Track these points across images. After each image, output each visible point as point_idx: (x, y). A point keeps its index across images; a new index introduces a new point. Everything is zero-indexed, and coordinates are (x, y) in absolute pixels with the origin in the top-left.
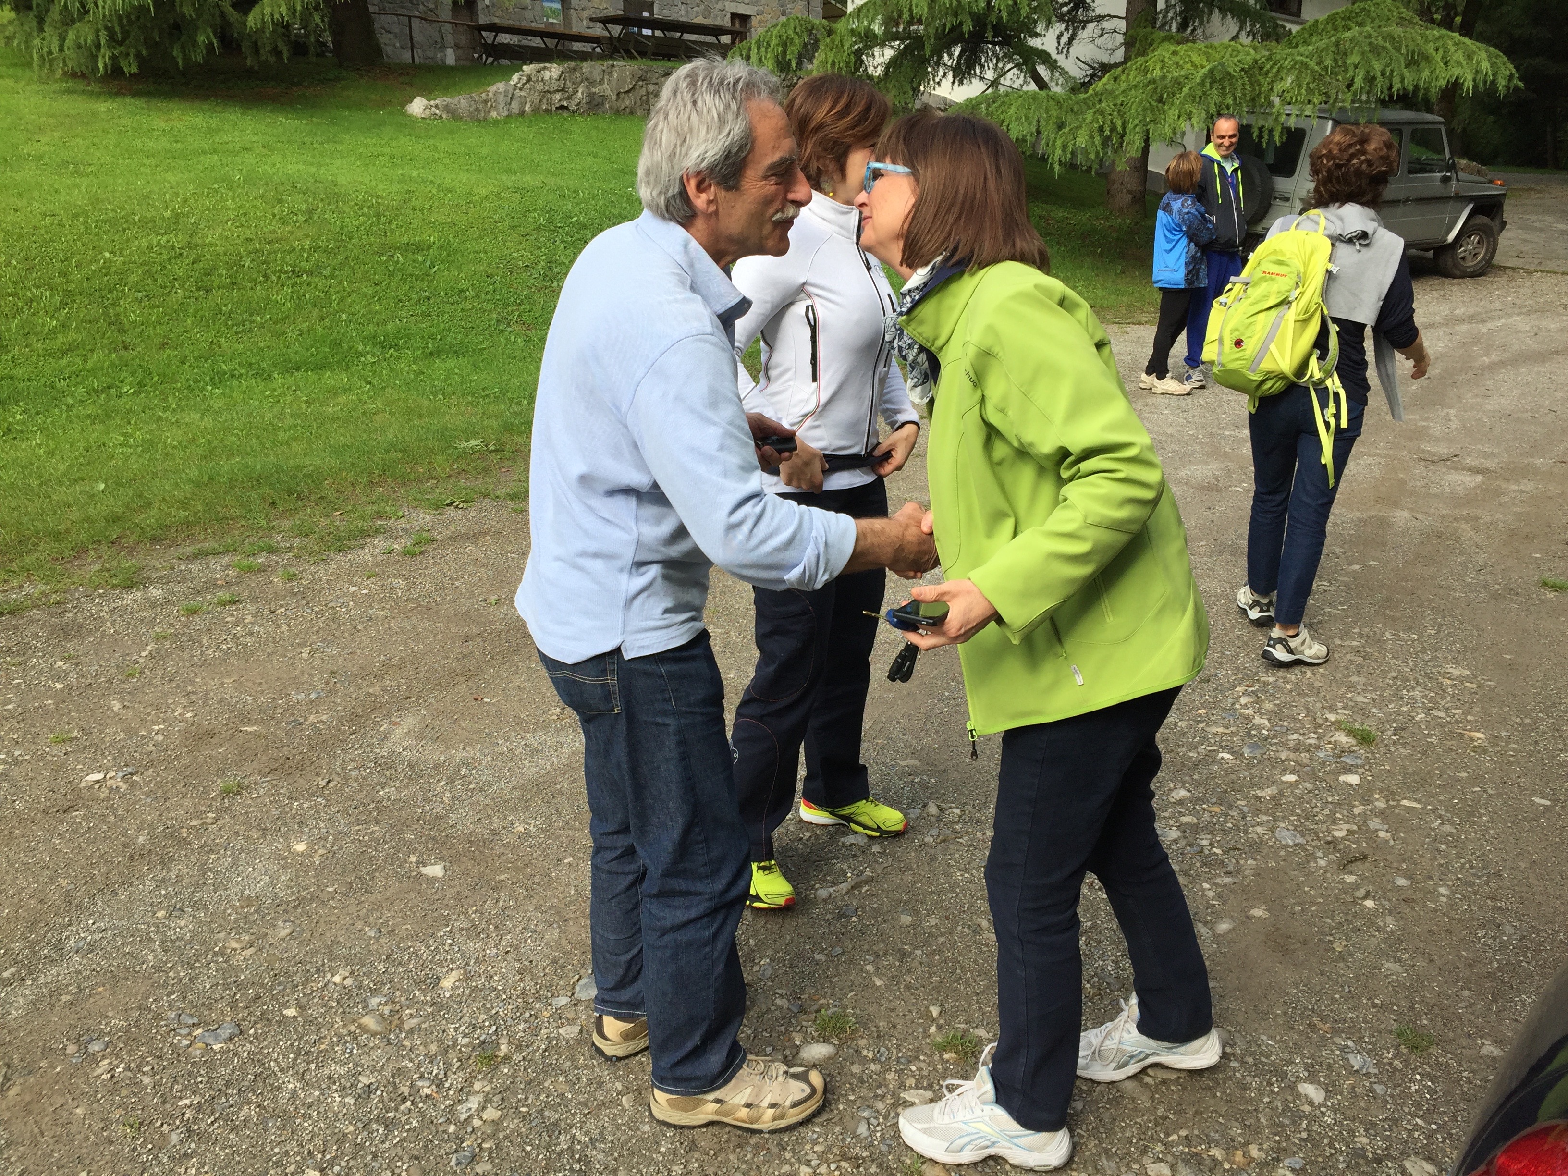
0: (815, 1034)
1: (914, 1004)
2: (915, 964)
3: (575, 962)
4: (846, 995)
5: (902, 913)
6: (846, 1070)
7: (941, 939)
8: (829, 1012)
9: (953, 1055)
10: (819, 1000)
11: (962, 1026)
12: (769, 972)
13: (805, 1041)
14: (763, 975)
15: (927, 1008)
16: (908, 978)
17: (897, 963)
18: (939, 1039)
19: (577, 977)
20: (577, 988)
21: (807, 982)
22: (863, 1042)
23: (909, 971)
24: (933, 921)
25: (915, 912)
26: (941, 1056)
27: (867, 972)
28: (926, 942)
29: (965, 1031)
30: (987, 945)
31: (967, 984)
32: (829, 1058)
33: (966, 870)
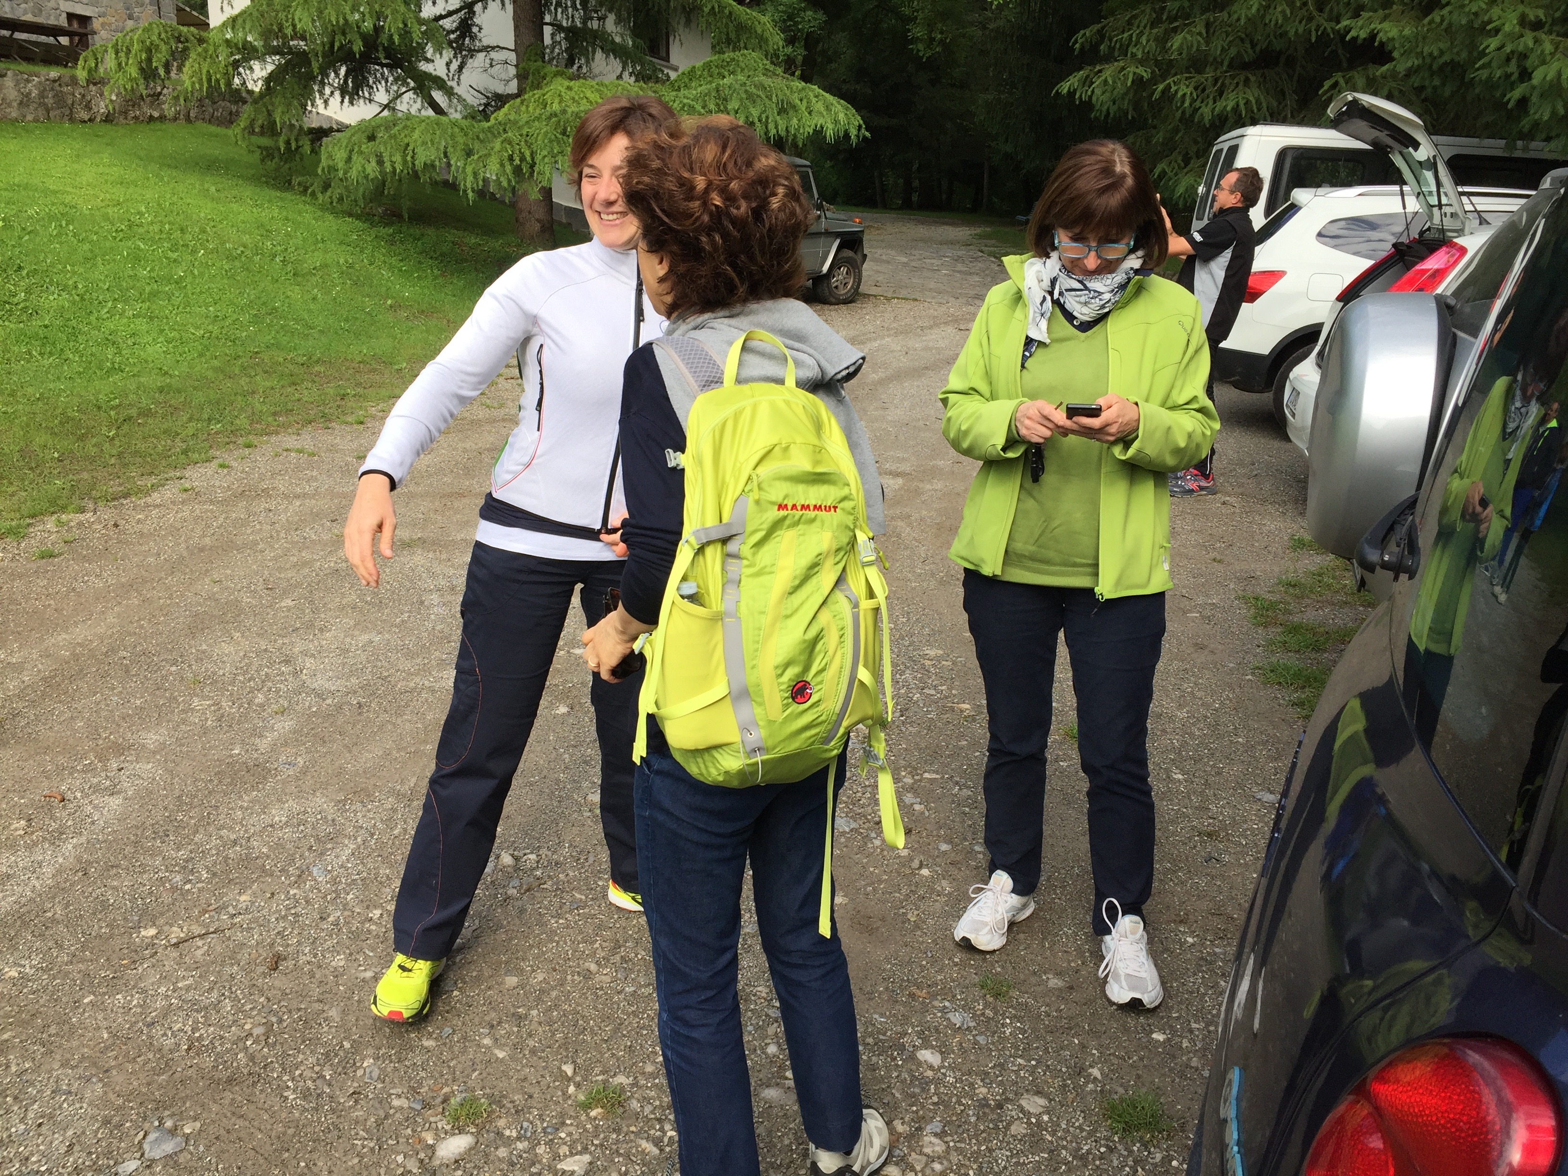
0: (448, 1127)
1: (545, 1068)
2: (534, 1026)
3: (134, 1117)
4: (468, 1076)
5: (506, 974)
6: (491, 1158)
7: (554, 994)
8: (458, 1099)
9: (600, 1110)
10: (442, 1088)
11: (600, 1078)
12: (375, 1074)
13: (438, 1138)
14: (371, 1078)
15: (560, 1068)
16: (531, 1043)
17: (515, 1029)
18: (582, 1097)
19: (142, 1134)
20: (146, 1147)
21: (423, 1074)
22: (501, 1123)
23: (530, 1035)
24: (540, 977)
25: (520, 972)
26: (587, 1115)
27: (484, 1046)
28: (539, 999)
29: (605, 1082)
30: (601, 989)
31: (593, 1033)
32: (471, 1149)
33: (559, 916)
